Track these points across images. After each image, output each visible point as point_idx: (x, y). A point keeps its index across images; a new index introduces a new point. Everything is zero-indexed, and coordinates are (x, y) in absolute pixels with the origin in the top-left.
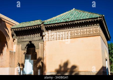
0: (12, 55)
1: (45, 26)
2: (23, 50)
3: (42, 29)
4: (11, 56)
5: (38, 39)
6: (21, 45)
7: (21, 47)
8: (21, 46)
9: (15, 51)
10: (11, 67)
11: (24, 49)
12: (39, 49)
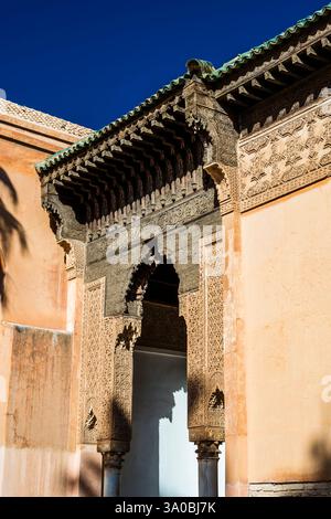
0: (33, 354)
1: (218, 93)
2: (116, 314)
3: (190, 121)
4: (26, 362)
5: (193, 213)
6: (102, 280)
7: (102, 298)
8: (103, 288)
9: (70, 329)
10: (26, 445)
11: (118, 309)
12: (196, 289)
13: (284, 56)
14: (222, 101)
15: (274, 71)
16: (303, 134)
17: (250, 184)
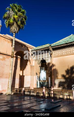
3: (50, 50)
4: (31, 68)
6: (37, 61)
9: (34, 65)
11: (39, 64)
13: (59, 46)
14: (52, 48)
15: (58, 47)
16: (60, 52)
17: (54, 55)
